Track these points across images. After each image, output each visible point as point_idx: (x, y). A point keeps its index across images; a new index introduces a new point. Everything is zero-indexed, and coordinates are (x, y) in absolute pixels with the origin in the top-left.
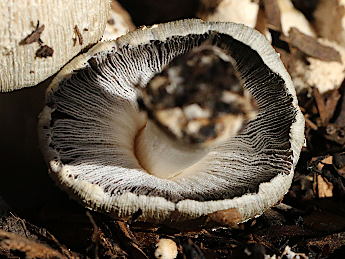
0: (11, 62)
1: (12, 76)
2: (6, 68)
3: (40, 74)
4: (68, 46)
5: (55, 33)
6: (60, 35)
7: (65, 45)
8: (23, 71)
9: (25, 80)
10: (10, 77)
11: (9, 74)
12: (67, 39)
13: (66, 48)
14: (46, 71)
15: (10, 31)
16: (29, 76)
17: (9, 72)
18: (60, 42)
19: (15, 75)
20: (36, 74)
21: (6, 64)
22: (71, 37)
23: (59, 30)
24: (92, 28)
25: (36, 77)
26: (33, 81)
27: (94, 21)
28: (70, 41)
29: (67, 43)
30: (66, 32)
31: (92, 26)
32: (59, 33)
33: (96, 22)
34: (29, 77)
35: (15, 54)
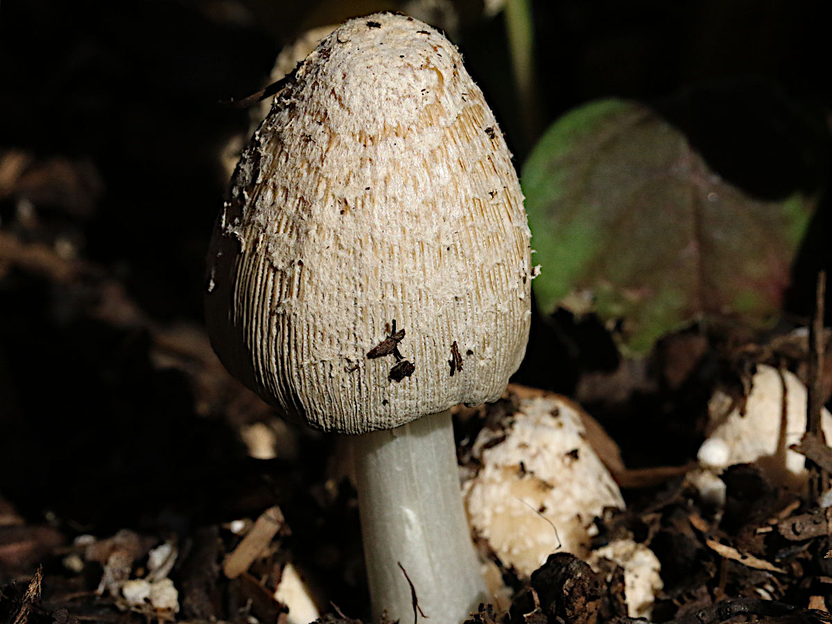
0: (357, 383)
1: (358, 406)
2: (349, 392)
3: (398, 408)
4: (441, 372)
5: (421, 346)
6: (428, 351)
7: (437, 368)
8: (372, 398)
9: (376, 414)
10: (354, 406)
11: (354, 402)
12: (440, 360)
13: (438, 375)
14: (408, 406)
15: (355, 335)
16: (381, 408)
17: (353, 399)
18: (428, 362)
19: (362, 404)
20: (393, 407)
21: (349, 386)
22: (447, 360)
23: (427, 343)
24: (482, 353)
25: (392, 411)
26: (388, 418)
27: (484, 343)
28: (445, 364)
29: (440, 367)
30: (439, 349)
31: (482, 350)
32: (428, 348)
33: (488, 346)
34: (383, 410)
35: (362, 371)
